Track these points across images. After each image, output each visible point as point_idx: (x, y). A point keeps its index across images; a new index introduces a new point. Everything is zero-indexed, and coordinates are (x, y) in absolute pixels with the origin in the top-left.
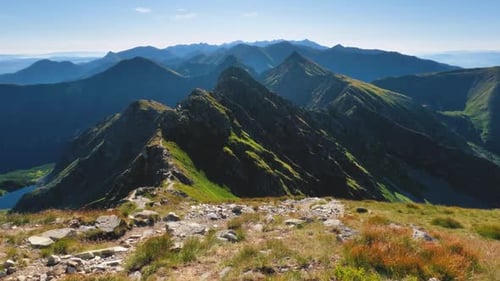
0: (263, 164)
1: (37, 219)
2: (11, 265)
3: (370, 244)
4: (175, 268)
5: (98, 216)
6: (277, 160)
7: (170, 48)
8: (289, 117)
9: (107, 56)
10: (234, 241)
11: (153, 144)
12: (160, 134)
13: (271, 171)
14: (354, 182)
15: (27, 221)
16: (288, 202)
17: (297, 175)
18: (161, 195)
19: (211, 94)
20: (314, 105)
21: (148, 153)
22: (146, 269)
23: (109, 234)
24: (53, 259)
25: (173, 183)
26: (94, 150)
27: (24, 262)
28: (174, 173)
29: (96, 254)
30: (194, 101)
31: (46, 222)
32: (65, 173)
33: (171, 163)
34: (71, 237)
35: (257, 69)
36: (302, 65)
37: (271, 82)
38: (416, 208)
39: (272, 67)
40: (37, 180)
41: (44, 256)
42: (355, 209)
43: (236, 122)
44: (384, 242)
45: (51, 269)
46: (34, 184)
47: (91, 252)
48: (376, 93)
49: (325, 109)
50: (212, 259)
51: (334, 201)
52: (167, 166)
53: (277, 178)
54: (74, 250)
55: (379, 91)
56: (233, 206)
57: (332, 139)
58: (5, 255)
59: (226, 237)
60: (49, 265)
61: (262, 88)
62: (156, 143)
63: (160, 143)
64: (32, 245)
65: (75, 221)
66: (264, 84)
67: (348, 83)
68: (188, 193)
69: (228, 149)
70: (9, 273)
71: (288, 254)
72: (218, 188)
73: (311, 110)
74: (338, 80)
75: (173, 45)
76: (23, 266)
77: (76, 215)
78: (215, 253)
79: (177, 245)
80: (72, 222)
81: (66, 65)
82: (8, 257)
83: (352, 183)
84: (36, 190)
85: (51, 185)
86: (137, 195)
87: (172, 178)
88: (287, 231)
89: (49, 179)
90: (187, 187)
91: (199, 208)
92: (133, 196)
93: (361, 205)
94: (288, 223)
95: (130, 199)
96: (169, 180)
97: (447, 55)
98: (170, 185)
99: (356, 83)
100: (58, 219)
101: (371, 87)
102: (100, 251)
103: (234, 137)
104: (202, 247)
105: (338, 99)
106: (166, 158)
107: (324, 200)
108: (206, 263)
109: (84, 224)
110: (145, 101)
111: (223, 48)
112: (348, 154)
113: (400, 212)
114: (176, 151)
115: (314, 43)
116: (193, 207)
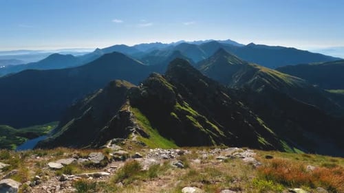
0: (198, 125)
1: (51, 153)
2: (38, 179)
3: (276, 168)
4: (144, 181)
5: (90, 153)
6: (208, 122)
7: (136, 46)
8: (217, 93)
9: (95, 52)
10: (182, 168)
11: (123, 109)
12: (128, 103)
13: (204, 130)
14: (263, 139)
15: (45, 154)
16: (216, 150)
17: (222, 133)
18: (128, 144)
19: (163, 76)
20: (234, 84)
21: (120, 116)
22: (126, 181)
23: (97, 164)
24: (64, 177)
25: (136, 136)
26: (85, 112)
27: (46, 178)
28: (137, 129)
29: (90, 175)
30: (151, 81)
31: (57, 155)
32: (65, 128)
33: (135, 123)
34: (74, 164)
35: (195, 59)
36: (225, 57)
37: (204, 69)
38: (309, 157)
39: (204, 58)
40: (47, 132)
41: (58, 175)
42: (264, 156)
43: (180, 95)
44: (286, 167)
45: (62, 183)
46: (45, 134)
47: (87, 174)
48: (279, 76)
49: (242, 87)
50: (169, 177)
51: (249, 150)
52: (132, 125)
53: (208, 135)
54: (76, 172)
55: (281, 75)
56: (178, 150)
57: (247, 108)
58: (34, 173)
59: (176, 165)
60: (61, 180)
61: (198, 72)
62: (126, 109)
63: (128, 109)
64: (50, 168)
65: (76, 155)
66: (199, 70)
67: (259, 69)
68: (147, 144)
69: (174, 114)
70: (37, 184)
71: (220, 174)
72: (166, 141)
73: (232, 87)
74: (251, 67)
75: (138, 44)
76: (45, 180)
77: (77, 152)
78: (170, 174)
79: (145, 169)
80: (74, 155)
81: (69, 57)
82: (36, 174)
83: (262, 140)
84: (46, 139)
85: (56, 136)
86: (112, 143)
87: (135, 133)
88: (217, 163)
89: (55, 131)
90: (145, 139)
91: (156, 151)
92: (109, 144)
93: (269, 154)
94: (218, 159)
95: (108, 146)
96: (133, 134)
97: (331, 50)
98: (134, 137)
99: (264, 69)
100: (65, 154)
101: (275, 72)
102: (92, 173)
103: (178, 105)
104: (162, 170)
105: (252, 80)
106: (132, 119)
107: (242, 150)
108: (164, 179)
109: (81, 157)
110: (119, 81)
111: (171, 46)
112: (259, 119)
113: (297, 159)
114: (138, 115)
115: (234, 42)
116: (151, 150)
